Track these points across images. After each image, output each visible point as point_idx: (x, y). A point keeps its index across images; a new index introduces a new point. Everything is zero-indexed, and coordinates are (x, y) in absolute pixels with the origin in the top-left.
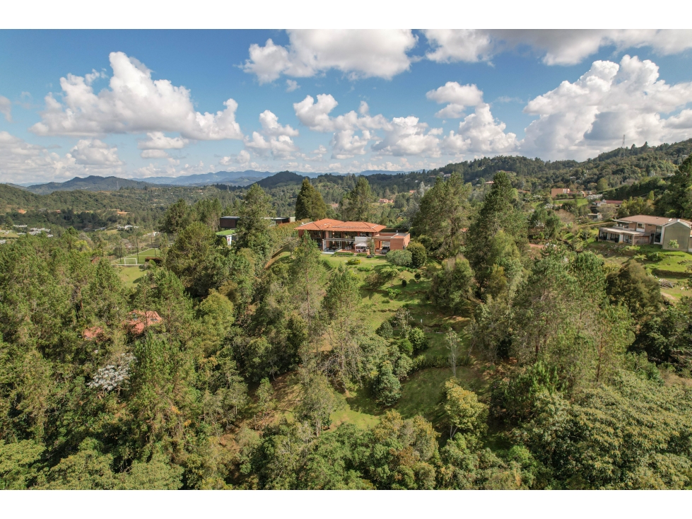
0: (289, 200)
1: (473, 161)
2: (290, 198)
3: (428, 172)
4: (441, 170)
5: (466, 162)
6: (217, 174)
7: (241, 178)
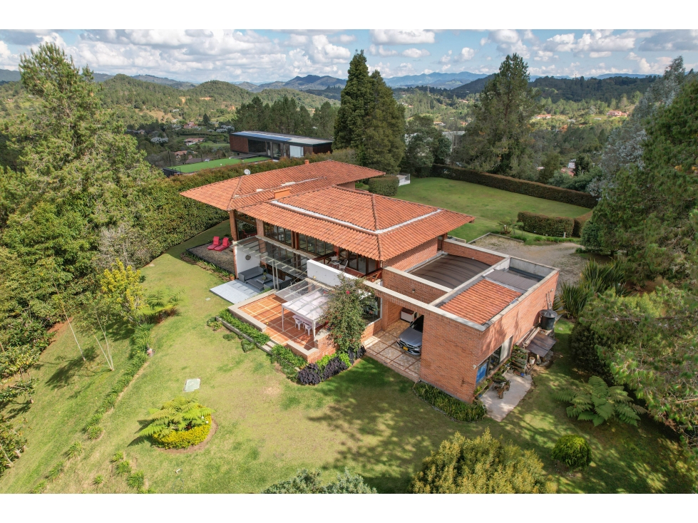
6: (431, 75)
7: (454, 80)
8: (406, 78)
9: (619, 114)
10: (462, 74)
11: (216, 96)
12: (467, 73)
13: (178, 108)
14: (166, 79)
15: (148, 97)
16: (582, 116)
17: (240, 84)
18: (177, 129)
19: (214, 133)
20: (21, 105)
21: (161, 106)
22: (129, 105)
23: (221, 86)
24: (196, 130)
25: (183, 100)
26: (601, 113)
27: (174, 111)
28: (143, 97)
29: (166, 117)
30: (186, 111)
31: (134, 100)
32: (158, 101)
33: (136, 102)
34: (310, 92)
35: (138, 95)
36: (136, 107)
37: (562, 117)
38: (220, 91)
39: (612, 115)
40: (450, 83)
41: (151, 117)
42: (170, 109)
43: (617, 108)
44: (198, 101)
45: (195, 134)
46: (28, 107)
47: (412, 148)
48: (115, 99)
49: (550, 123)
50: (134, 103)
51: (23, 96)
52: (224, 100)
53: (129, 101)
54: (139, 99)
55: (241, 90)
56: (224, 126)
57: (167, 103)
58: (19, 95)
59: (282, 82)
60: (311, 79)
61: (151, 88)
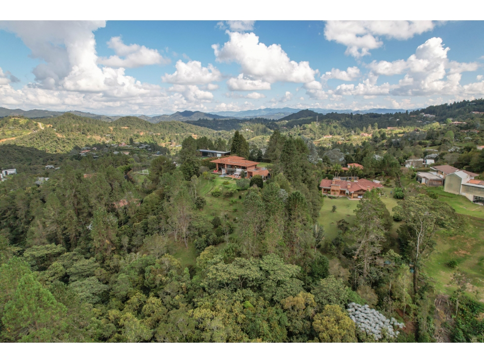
0: (300, 131)
1: (452, 104)
2: (301, 130)
3: (411, 113)
4: (423, 111)
5: (446, 104)
6: (264, 110)
7: (279, 113)
8: (249, 111)
9: (366, 135)
10: (284, 109)
11: (131, 126)
12: (288, 108)
13: (109, 134)
14: (89, 113)
15: (91, 127)
16: (348, 136)
17: (139, 117)
18: (115, 147)
19: (137, 149)
20: (6, 133)
21: (99, 133)
22: (79, 132)
23: (132, 119)
24: (127, 147)
25: (111, 128)
26: (358, 134)
27: (107, 135)
28: (88, 128)
29: (102, 139)
30: (114, 135)
31: (82, 129)
32: (97, 130)
33: (83, 130)
34: (188, 122)
35: (85, 126)
36: (83, 134)
37: (338, 137)
38: (132, 123)
39: (363, 136)
40: (277, 115)
41: (95, 140)
42: (104, 134)
43: (367, 132)
44: (121, 130)
45: (126, 150)
46: (10, 134)
47: (252, 154)
48: (70, 129)
49: (331, 140)
50: (82, 131)
51: (7, 127)
52: (136, 129)
53: (79, 130)
54: (85, 129)
55: (146, 122)
56: (143, 145)
57: (102, 131)
58: (4, 127)
59: (168, 115)
60: (187, 113)
61: (88, 121)
